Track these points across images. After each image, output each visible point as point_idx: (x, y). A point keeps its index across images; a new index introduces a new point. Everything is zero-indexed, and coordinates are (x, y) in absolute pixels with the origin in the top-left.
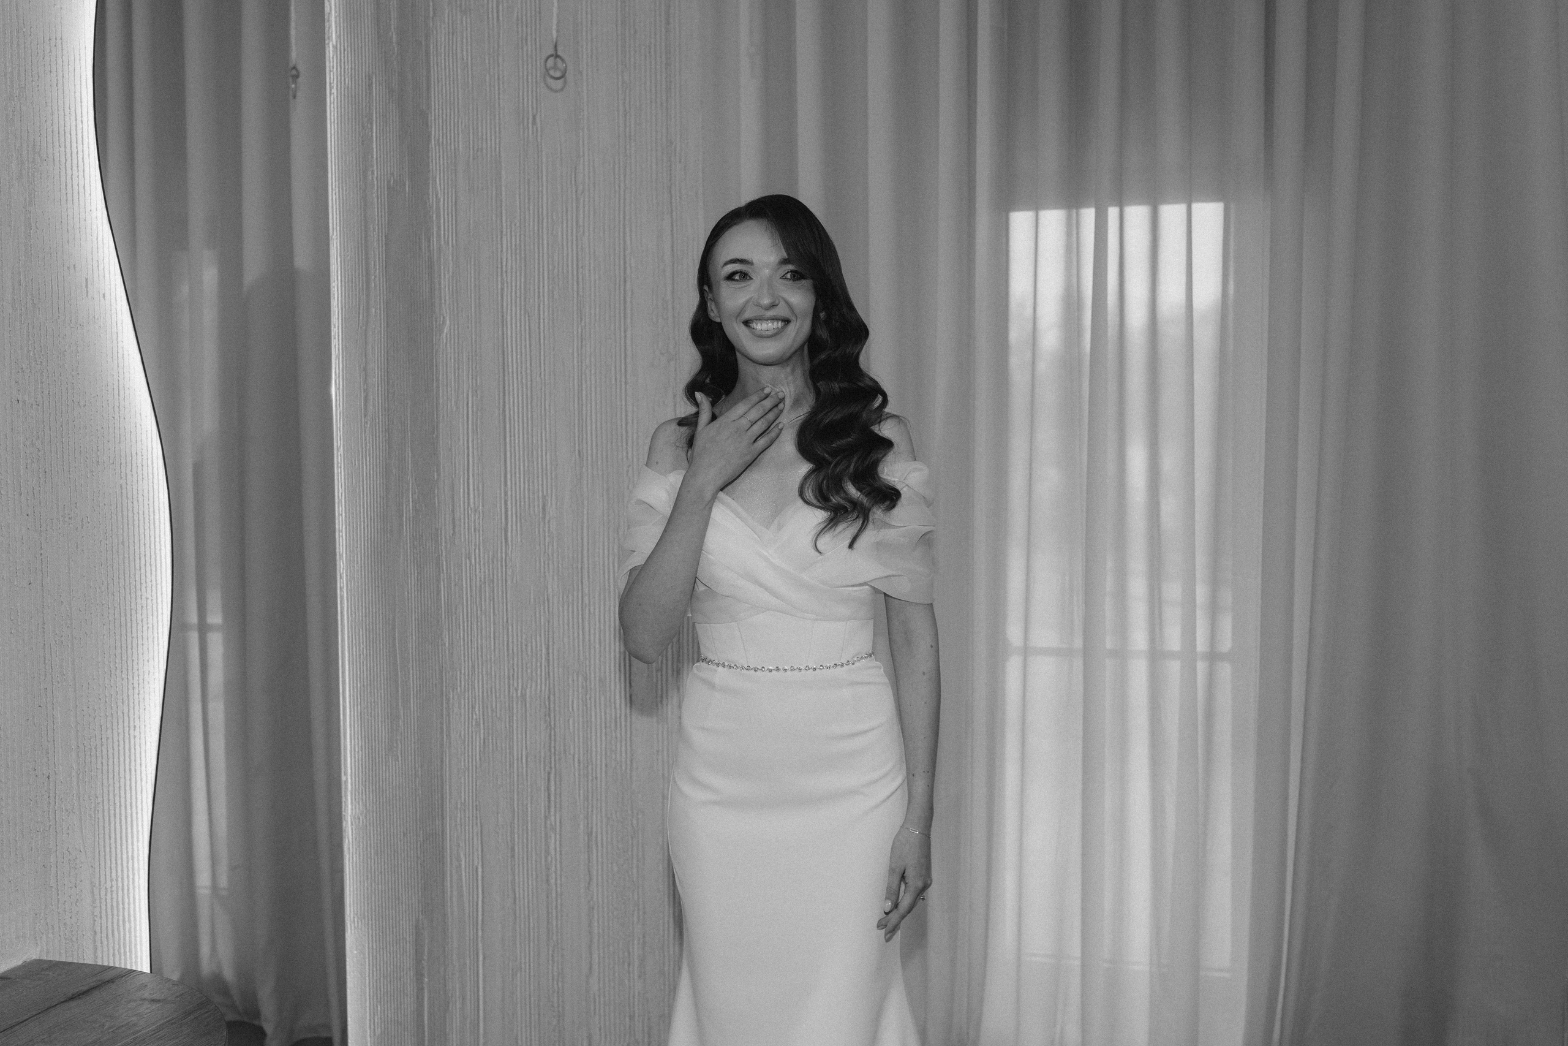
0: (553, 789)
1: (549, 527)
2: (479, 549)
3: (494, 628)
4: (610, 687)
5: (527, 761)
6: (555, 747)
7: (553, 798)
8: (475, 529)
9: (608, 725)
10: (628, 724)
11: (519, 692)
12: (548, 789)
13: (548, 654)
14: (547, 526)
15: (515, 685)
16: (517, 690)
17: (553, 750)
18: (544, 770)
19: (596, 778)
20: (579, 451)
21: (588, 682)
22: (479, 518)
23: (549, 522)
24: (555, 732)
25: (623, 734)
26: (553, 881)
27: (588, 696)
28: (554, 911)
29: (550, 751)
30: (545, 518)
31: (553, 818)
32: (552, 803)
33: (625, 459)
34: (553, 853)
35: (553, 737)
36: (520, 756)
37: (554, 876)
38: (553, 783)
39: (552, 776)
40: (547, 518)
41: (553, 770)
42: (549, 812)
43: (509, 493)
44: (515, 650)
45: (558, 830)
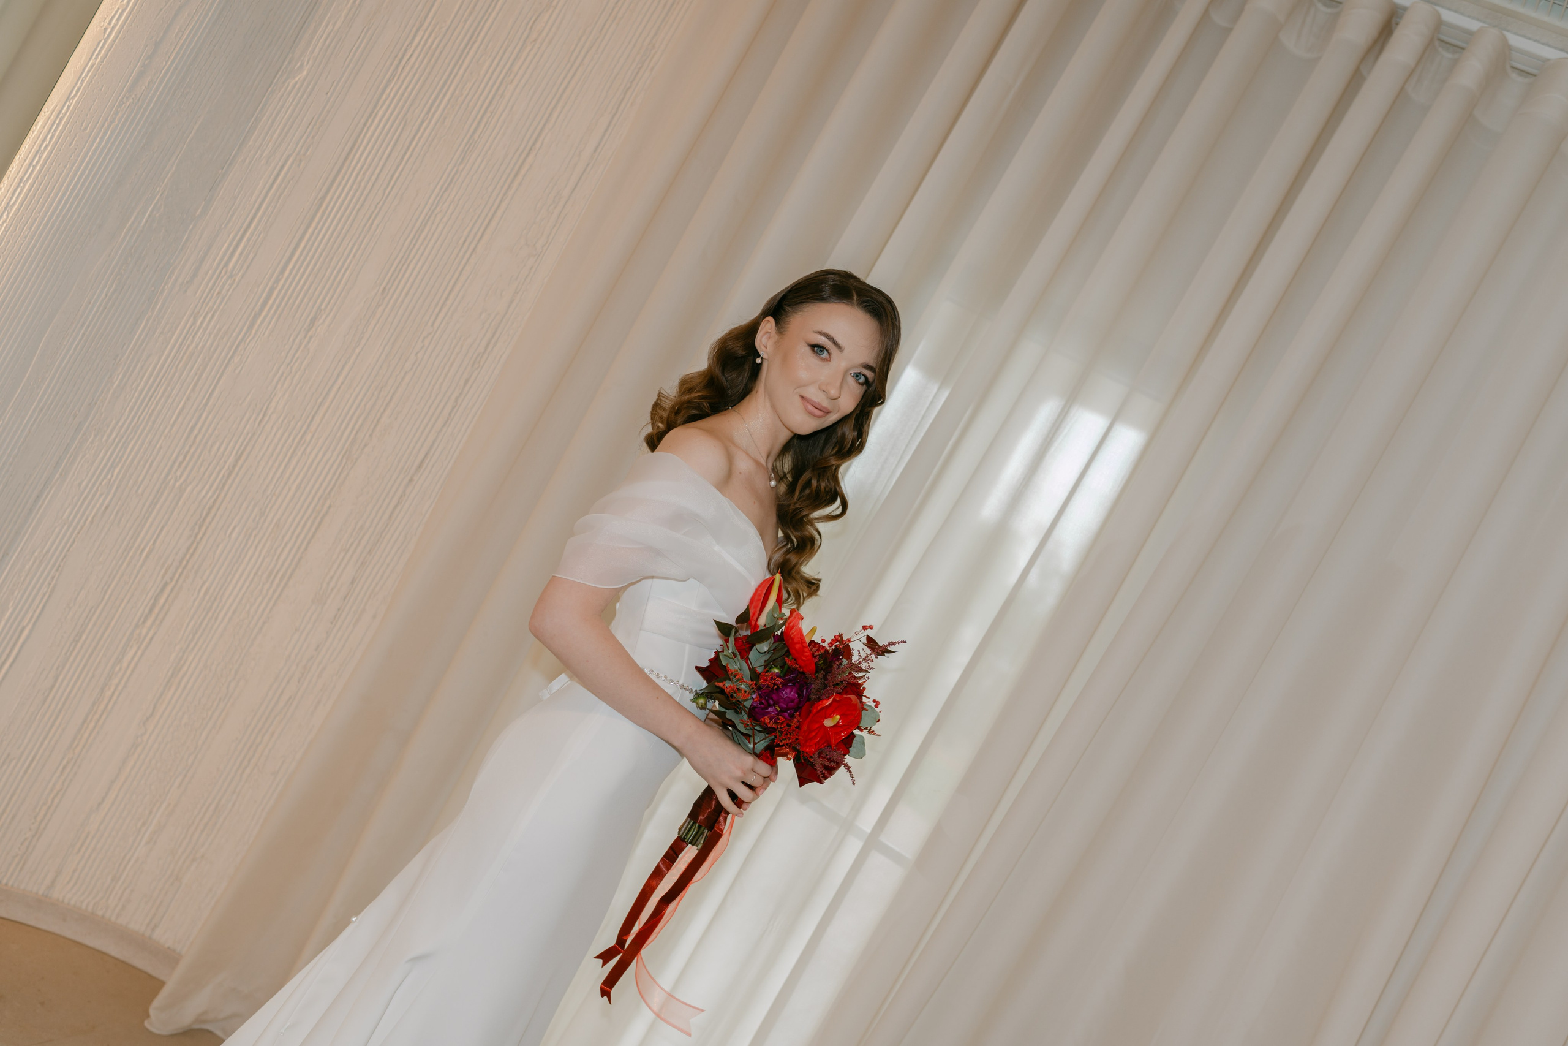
0: (162, 601)
1: (309, 342)
2: (213, 316)
3: (185, 403)
4: (284, 537)
5: (147, 556)
6: (188, 561)
7: (156, 610)
8: (219, 293)
9: (260, 573)
10: (282, 585)
11: (178, 484)
12: (157, 598)
13: (234, 466)
14: (307, 339)
15: (178, 473)
16: (176, 481)
17: (184, 563)
18: (163, 577)
19: (216, 619)
20: (385, 288)
21: (263, 519)
22: (231, 285)
23: (311, 337)
24: (197, 547)
25: (271, 591)
26: (108, 693)
27: (255, 533)
28: (93, 724)
29: (181, 562)
30: (309, 331)
31: (144, 631)
32: (153, 616)
33: (430, 324)
34: (125, 665)
35: (191, 551)
36: (142, 547)
37: (112, 689)
38: (165, 596)
39: (169, 588)
40: (310, 333)
41: (173, 583)
42: (144, 622)
43: (282, 282)
44: (198, 440)
45: (143, 647)
